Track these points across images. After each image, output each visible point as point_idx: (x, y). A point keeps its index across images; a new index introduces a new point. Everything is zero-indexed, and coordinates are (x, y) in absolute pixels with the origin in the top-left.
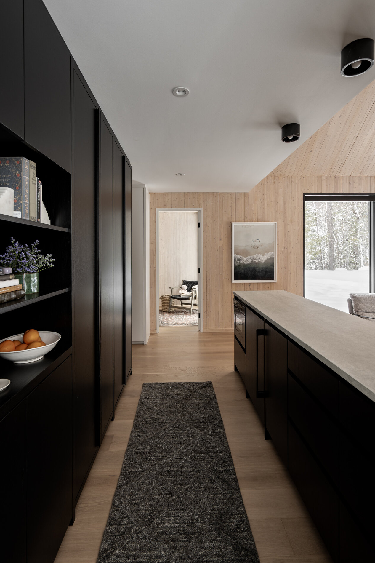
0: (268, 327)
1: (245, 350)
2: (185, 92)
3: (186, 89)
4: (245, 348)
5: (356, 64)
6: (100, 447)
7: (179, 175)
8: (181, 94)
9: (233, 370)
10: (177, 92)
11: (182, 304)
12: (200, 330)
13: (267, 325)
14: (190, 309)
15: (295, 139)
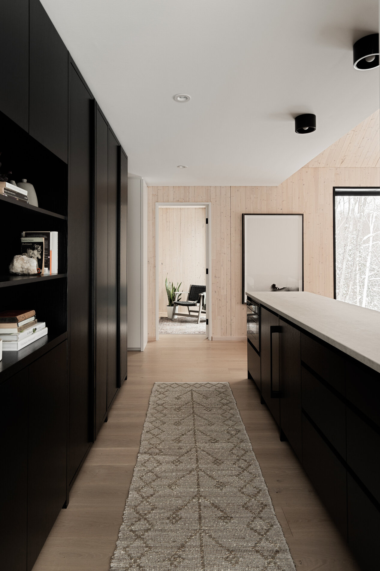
0: (282, 323)
1: (259, 353)
2: (186, 98)
3: (188, 96)
4: (258, 350)
5: (370, 58)
6: (93, 443)
7: (181, 167)
8: (183, 99)
9: (246, 377)
10: (179, 99)
11: (190, 311)
12: (208, 338)
13: (281, 321)
14: (198, 317)
15: (312, 129)
